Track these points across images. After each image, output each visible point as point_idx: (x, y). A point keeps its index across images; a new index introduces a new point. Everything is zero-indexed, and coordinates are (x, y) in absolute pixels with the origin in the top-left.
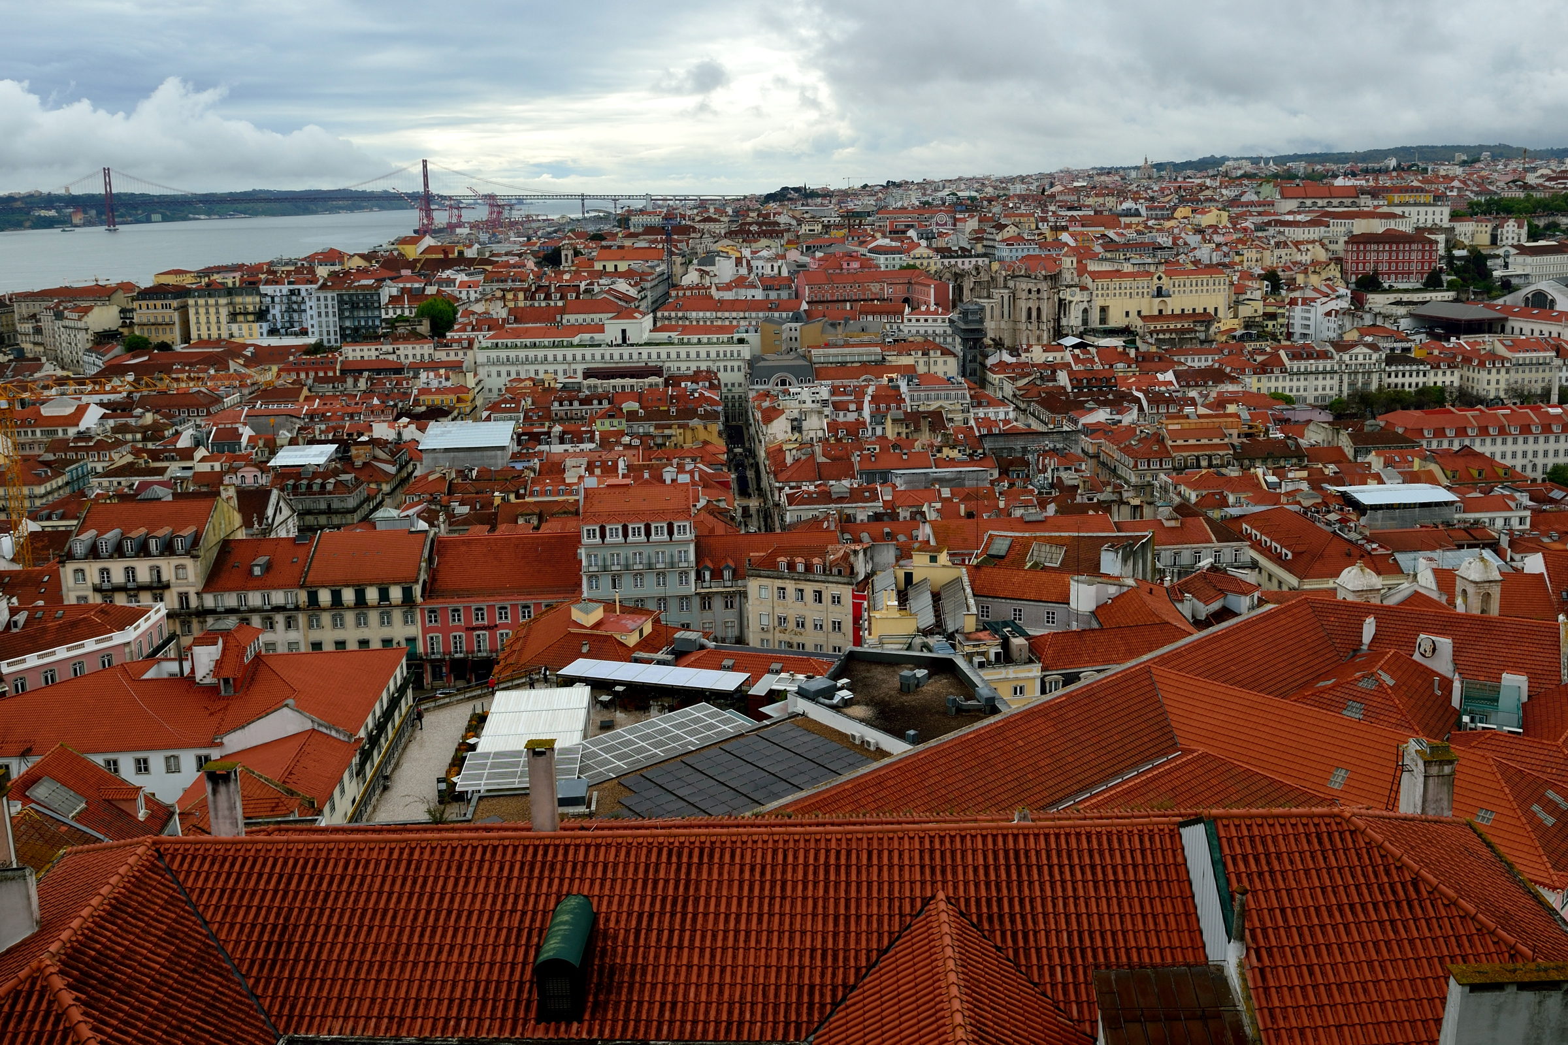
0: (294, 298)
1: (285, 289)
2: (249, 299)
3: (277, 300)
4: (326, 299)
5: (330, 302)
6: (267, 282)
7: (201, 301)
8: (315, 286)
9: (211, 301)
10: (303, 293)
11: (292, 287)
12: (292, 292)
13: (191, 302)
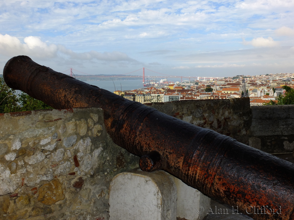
0: (159, 97)
1: (157, 95)
2: (148, 97)
3: (155, 97)
4: (166, 98)
5: (167, 98)
6: (152, 93)
7: (138, 97)
8: (164, 94)
9: (141, 97)
10: (161, 96)
11: (158, 94)
12: (158, 96)
13: (136, 97)
